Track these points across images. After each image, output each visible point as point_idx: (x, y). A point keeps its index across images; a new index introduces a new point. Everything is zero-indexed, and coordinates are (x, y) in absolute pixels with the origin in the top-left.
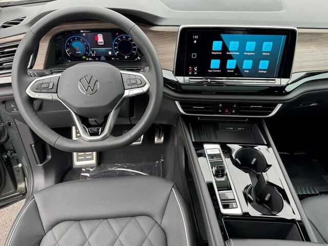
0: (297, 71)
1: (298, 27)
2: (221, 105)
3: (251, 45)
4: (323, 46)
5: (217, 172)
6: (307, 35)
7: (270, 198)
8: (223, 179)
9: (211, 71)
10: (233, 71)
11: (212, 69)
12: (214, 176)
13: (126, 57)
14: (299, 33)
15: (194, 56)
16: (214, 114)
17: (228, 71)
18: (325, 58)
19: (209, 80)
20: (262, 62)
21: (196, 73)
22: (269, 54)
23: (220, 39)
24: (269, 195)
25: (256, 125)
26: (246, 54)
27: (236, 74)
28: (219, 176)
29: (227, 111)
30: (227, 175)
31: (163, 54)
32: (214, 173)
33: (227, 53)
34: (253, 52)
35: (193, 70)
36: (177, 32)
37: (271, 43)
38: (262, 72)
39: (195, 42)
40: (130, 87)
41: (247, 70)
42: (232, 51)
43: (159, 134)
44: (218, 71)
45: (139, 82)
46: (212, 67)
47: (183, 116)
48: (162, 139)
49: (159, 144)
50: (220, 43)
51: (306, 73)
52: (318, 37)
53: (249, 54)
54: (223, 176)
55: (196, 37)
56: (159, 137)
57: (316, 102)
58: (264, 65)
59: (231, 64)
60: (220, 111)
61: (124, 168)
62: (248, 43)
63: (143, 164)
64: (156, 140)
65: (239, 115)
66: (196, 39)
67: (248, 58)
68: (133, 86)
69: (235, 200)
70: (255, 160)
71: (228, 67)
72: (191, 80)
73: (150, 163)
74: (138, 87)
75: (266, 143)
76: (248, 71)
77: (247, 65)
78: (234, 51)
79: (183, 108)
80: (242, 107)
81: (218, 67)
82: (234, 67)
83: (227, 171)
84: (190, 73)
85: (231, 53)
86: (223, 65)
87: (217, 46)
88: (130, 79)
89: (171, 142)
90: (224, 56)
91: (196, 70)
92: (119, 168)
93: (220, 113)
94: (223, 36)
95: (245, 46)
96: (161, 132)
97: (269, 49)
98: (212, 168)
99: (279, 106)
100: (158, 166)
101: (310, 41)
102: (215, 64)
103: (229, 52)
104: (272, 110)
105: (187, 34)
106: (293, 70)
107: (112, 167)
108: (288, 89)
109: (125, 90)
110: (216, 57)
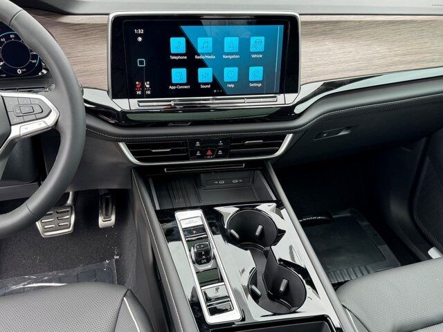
0: (308, 81)
1: (301, 13)
2: (198, 144)
3: (231, 44)
4: (344, 41)
5: (198, 255)
6: (318, 25)
7: (288, 286)
8: (209, 266)
9: (174, 88)
10: (209, 86)
11: (176, 85)
12: (194, 263)
13: (19, 71)
14: (302, 22)
15: (141, 63)
16: (189, 160)
17: (202, 87)
18: (348, 59)
19: (172, 103)
20: (252, 70)
21: (149, 92)
22: (261, 56)
23: (180, 34)
24: (285, 282)
25: (259, 172)
26: (226, 57)
27: (215, 91)
28: (203, 261)
29: (209, 153)
30: (214, 258)
31: (88, 62)
32: (194, 258)
33: (196, 57)
34: (236, 54)
35: (143, 86)
36: (106, 25)
37: (262, 39)
38: (255, 85)
39: (140, 39)
40: (21, 119)
41: (230, 83)
42: (204, 54)
43: (107, 210)
44: (186, 87)
45: (37, 110)
46: (174, 80)
47: (137, 168)
48: (113, 218)
49: (106, 229)
50: (183, 40)
51: (322, 83)
52: (334, 28)
53: (231, 57)
54: (208, 261)
55: (141, 31)
56: (107, 216)
57: (347, 128)
58: (256, 73)
59: (205, 75)
60: (198, 154)
61: (42, 282)
62: (227, 40)
63: (79, 269)
64: (102, 222)
65: (229, 158)
66: (140, 35)
67: (231, 63)
68: (26, 118)
69: (229, 297)
70: (260, 227)
71: (201, 80)
72: (140, 104)
73: (93, 267)
74: (37, 119)
75: (275, 199)
76: (233, 86)
77: (230, 75)
78: (208, 54)
79: (134, 154)
80: (233, 144)
81: (184, 80)
82: (210, 80)
83: (214, 251)
84: (139, 93)
85: (201, 57)
86: (192, 76)
87: (177, 45)
88: (20, 106)
89: (130, 222)
90: (192, 61)
91: (148, 86)
92: (33, 283)
93: (199, 158)
94: (185, 28)
95: (222, 43)
96: (110, 206)
97: (261, 48)
98: (190, 251)
99: (289, 137)
100: (108, 268)
101: (324, 33)
102: (179, 76)
103: (198, 55)
104: (279, 145)
105: (123, 26)
106: (302, 80)
107: (18, 284)
108: (298, 110)
109: (11, 125)
110: (179, 64)
